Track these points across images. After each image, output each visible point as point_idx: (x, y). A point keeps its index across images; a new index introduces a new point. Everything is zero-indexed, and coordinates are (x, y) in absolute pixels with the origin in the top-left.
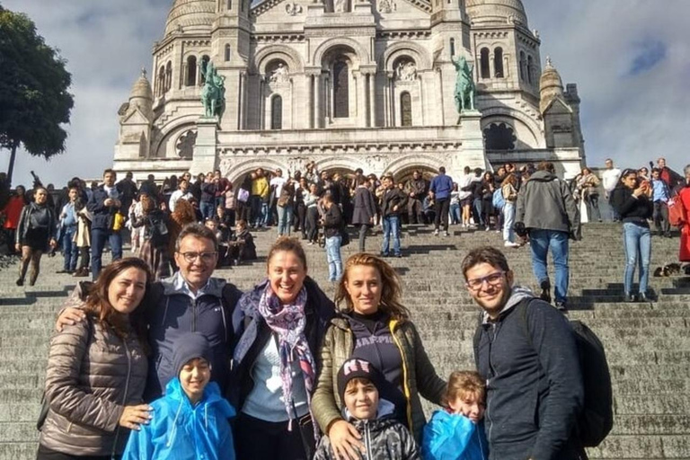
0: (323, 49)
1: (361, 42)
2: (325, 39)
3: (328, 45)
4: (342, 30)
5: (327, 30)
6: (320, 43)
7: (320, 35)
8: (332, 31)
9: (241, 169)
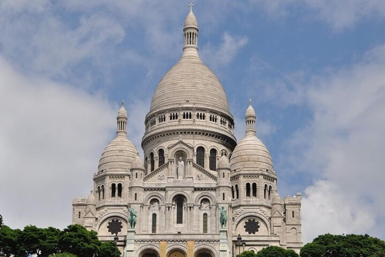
0: (173, 196)
1: (188, 193)
2: (174, 192)
3: (175, 194)
4: (181, 188)
5: (175, 188)
6: (171, 194)
7: (172, 190)
8: (177, 188)
9: (143, 248)
